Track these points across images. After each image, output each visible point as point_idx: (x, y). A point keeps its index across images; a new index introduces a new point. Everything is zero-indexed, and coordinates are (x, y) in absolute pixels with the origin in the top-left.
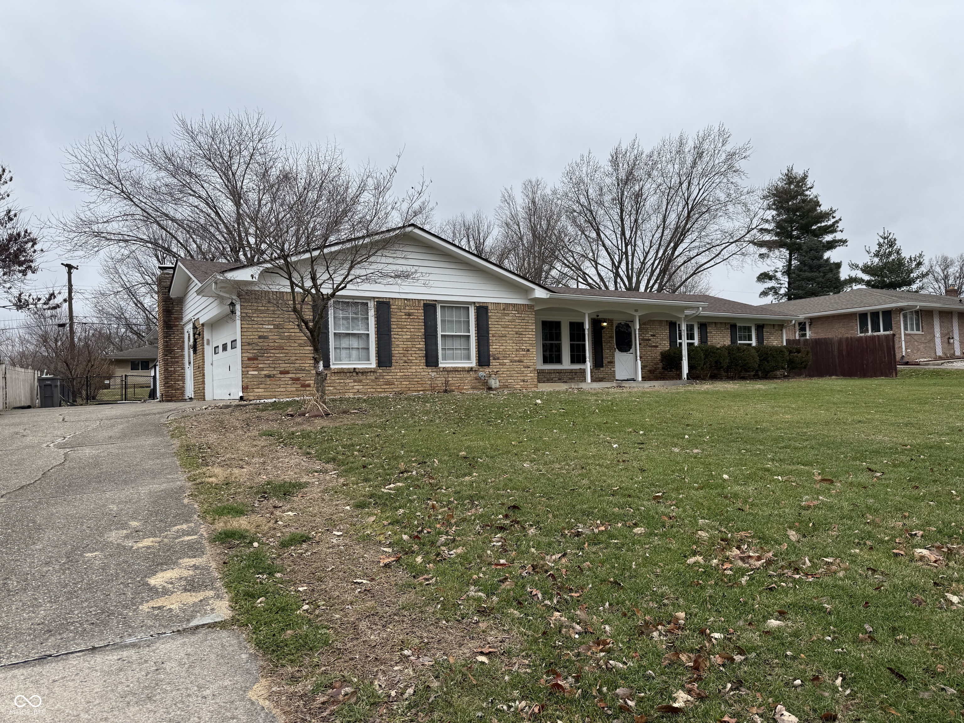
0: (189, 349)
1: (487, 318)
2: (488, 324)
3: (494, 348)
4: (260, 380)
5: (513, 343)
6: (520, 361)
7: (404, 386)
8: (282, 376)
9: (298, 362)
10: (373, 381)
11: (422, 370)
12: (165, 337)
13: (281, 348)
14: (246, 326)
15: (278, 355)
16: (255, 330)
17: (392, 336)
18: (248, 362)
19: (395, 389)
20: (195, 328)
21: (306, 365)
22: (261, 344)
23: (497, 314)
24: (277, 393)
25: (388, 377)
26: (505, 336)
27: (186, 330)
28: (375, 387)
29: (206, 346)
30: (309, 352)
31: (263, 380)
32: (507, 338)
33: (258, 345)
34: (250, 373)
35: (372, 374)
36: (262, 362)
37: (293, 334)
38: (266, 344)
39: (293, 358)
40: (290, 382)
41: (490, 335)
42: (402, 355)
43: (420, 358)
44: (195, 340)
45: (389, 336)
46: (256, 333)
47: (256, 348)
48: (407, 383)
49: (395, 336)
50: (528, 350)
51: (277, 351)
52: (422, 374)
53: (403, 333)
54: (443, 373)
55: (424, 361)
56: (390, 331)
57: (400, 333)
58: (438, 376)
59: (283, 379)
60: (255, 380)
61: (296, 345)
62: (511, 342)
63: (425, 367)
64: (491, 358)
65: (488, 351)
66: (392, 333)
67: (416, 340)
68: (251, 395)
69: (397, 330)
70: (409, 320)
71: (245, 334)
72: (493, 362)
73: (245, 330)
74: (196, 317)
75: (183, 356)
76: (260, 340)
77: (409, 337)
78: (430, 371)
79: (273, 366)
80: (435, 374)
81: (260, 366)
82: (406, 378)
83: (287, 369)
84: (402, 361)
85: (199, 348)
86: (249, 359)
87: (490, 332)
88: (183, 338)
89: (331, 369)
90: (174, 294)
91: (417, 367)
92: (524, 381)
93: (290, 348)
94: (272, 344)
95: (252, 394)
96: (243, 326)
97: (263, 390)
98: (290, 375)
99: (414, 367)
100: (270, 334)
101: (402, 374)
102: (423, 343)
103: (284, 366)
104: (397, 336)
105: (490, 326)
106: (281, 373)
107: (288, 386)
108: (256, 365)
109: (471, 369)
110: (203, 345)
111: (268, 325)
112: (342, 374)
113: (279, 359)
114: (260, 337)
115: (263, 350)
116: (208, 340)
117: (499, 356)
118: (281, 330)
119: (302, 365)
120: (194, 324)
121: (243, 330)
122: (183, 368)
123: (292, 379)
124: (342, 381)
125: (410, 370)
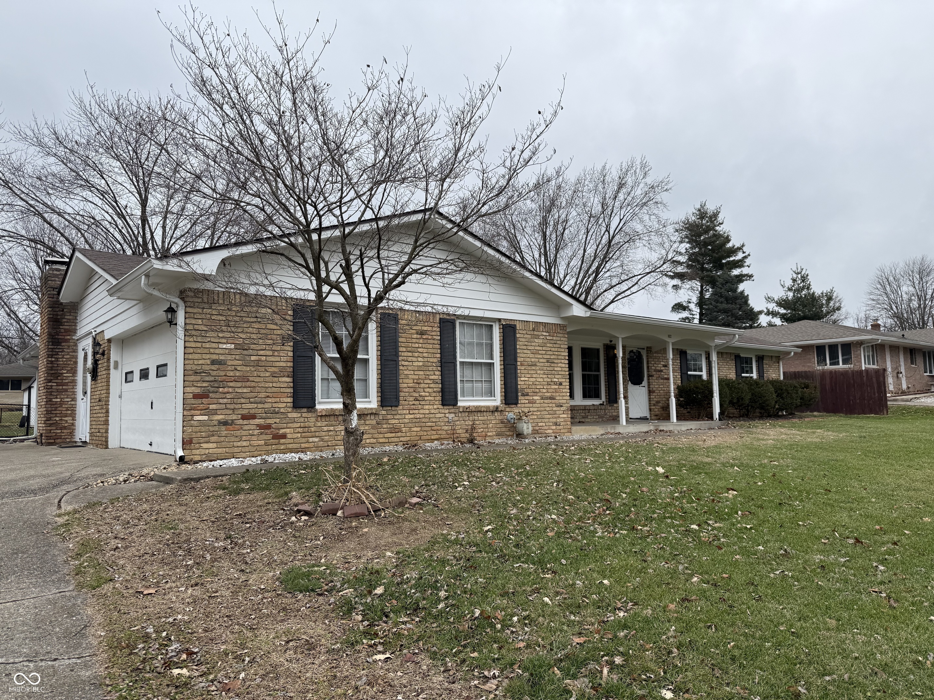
0: (84, 373)
1: (515, 340)
2: (515, 349)
3: (523, 381)
4: (211, 429)
5: (544, 374)
6: (552, 398)
7: (415, 434)
8: (245, 422)
9: (270, 400)
10: (373, 427)
11: (437, 411)
12: (49, 356)
13: (244, 379)
14: (193, 345)
15: (240, 390)
16: (206, 351)
17: (400, 363)
18: (193, 401)
19: (402, 439)
20: (96, 344)
21: (281, 405)
22: (214, 373)
23: (526, 336)
24: (236, 450)
25: (393, 421)
26: (535, 365)
27: (81, 346)
28: (376, 436)
29: (112, 371)
30: (286, 385)
31: (216, 428)
32: (537, 368)
33: (209, 375)
34: (196, 418)
35: (372, 417)
36: (215, 401)
37: (264, 358)
38: (222, 373)
39: (263, 395)
40: (256, 432)
41: (519, 363)
42: (412, 390)
43: (434, 394)
44: (96, 362)
45: (396, 362)
46: (208, 356)
47: (207, 379)
48: (418, 429)
49: (403, 363)
50: (561, 384)
51: (239, 384)
52: (438, 415)
53: (414, 359)
54: (463, 414)
55: (440, 398)
56: (397, 355)
57: (410, 359)
58: (456, 418)
59: (246, 427)
60: (203, 429)
61: (268, 374)
62: (542, 372)
63: (441, 407)
64: (520, 394)
65: (516, 384)
66: (400, 358)
67: (430, 368)
68: (196, 454)
69: (406, 354)
70: (421, 341)
71: (190, 356)
72: (522, 400)
73: (191, 350)
74: (99, 330)
75: (74, 382)
76: (213, 367)
77: (421, 364)
78: (447, 411)
79: (232, 406)
80: (453, 415)
81: (211, 407)
82: (417, 422)
83: (252, 411)
84: (412, 399)
85: (101, 372)
86: (196, 396)
87: (519, 359)
88: (76, 357)
89: (317, 410)
90: (65, 297)
91: (431, 407)
92: (556, 424)
93: (257, 379)
94: (232, 374)
95: (197, 452)
96: (188, 345)
97: (215, 445)
98: (257, 421)
99: (427, 407)
100: (229, 357)
101: (412, 416)
102: (438, 373)
103: (248, 407)
104: (406, 363)
105: (518, 351)
106: (244, 417)
107: (254, 438)
108: (206, 406)
109: (496, 409)
110: (108, 369)
111: (227, 343)
112: (332, 418)
113: (241, 396)
114: (213, 362)
115: (217, 383)
116: (116, 363)
117: (528, 390)
118: (245, 352)
119: (275, 405)
120: (94, 339)
121: (188, 351)
122: (74, 399)
123: (260, 427)
124: (332, 428)
125: (421, 411)
